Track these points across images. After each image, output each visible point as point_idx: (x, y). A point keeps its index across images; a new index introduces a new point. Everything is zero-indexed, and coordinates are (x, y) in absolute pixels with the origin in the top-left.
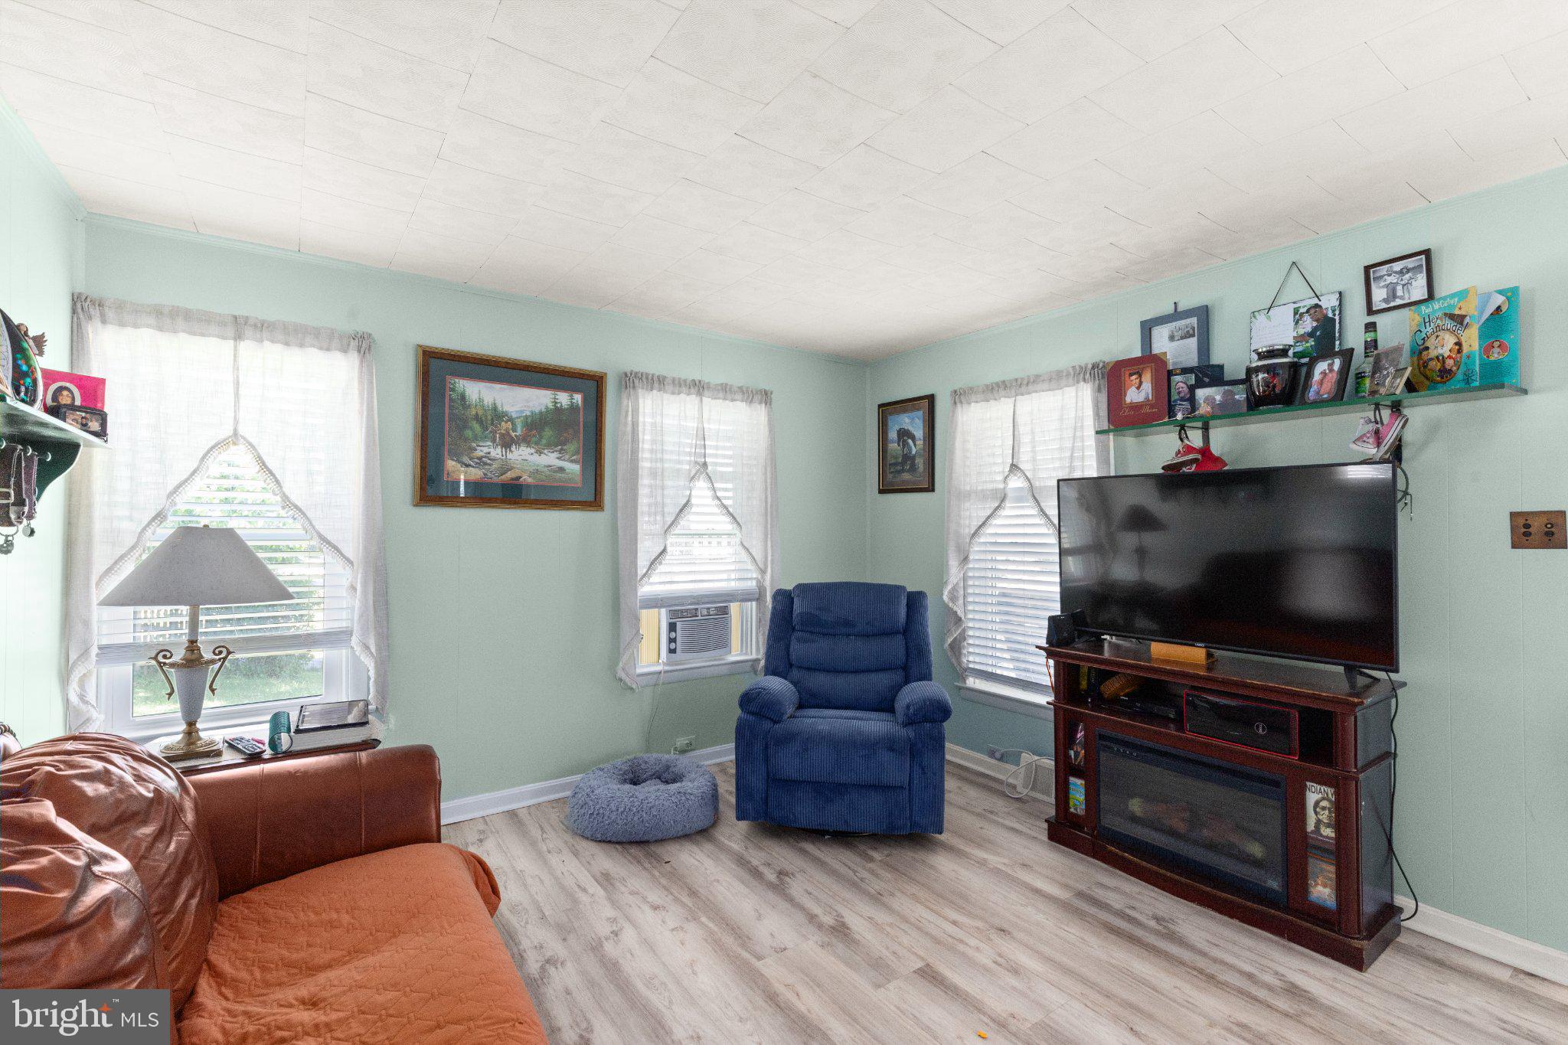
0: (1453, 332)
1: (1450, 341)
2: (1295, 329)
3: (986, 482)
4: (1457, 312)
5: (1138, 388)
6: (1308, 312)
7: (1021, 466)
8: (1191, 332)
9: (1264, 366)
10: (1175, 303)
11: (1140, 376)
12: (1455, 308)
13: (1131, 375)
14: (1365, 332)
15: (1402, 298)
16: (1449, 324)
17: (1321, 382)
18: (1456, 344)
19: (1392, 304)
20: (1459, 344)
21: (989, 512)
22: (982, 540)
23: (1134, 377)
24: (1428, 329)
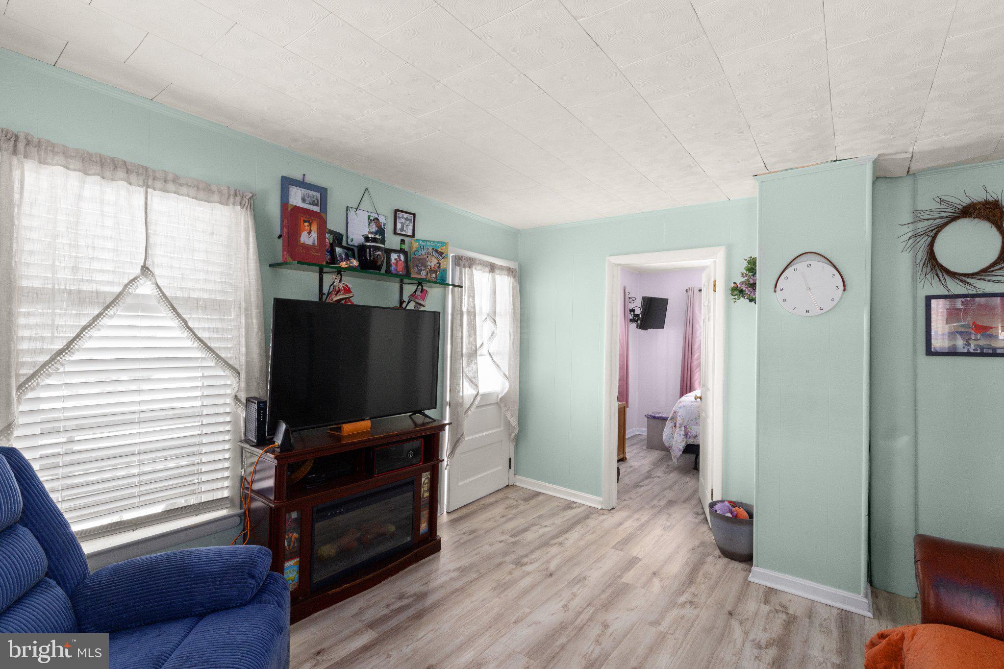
0: (436, 258)
1: (435, 261)
2: (368, 227)
3: (82, 280)
4: (440, 250)
5: (309, 233)
6: (374, 220)
7: (157, 271)
8: (316, 202)
9: (374, 246)
10: (304, 175)
11: (310, 225)
12: (439, 248)
13: (305, 221)
14: (401, 244)
15: (405, 231)
16: (435, 254)
17: (396, 264)
18: (438, 263)
19: (402, 233)
20: (439, 263)
21: (84, 322)
22: (77, 356)
23: (306, 224)
24: (423, 252)
